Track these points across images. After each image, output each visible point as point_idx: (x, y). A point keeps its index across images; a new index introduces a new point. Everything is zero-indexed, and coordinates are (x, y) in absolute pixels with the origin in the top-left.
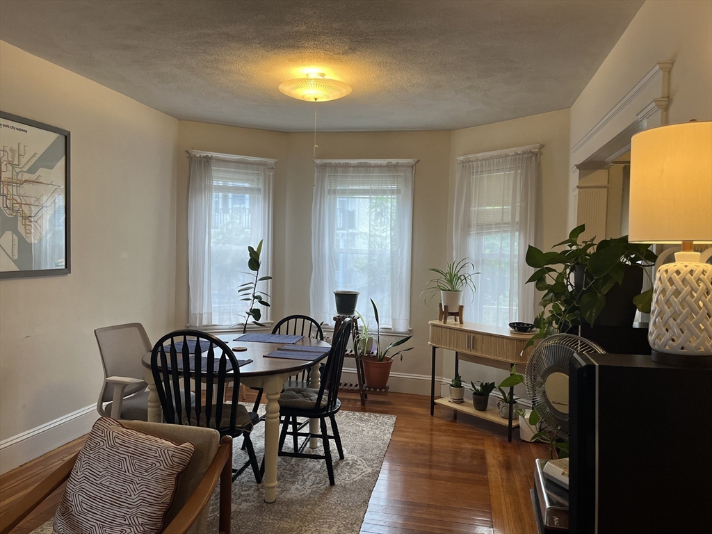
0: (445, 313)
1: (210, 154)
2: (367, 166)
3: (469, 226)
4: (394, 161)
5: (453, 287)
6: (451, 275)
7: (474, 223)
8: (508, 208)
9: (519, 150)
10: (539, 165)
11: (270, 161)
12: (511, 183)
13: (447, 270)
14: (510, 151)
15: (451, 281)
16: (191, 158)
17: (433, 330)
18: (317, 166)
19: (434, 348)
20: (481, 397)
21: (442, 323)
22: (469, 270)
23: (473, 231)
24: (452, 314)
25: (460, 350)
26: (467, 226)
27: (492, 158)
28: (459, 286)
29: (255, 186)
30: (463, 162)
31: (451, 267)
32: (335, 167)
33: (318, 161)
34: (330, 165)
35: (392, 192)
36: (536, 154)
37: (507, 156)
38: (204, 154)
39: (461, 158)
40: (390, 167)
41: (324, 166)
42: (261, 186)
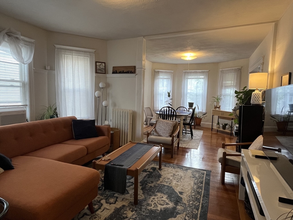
0: (216, 107)
1: (159, 70)
2: (197, 72)
3: (222, 86)
4: (203, 71)
5: (218, 101)
6: (217, 98)
7: (224, 85)
8: (233, 82)
9: (236, 68)
10: (241, 72)
11: (172, 71)
12: (234, 76)
13: (216, 97)
14: (234, 68)
15: (217, 100)
16: (155, 71)
17: (213, 111)
18: (183, 72)
19: (213, 115)
20: (224, 127)
21: (215, 110)
22: (222, 97)
23: (223, 87)
24: (217, 107)
25: (219, 116)
26: (222, 87)
27: (229, 70)
28: (219, 101)
29: (168, 77)
30: (221, 71)
31: (218, 96)
32: (188, 73)
33: (184, 71)
34: (187, 72)
35: (203, 78)
36: (240, 69)
37: (233, 69)
38: (158, 70)
39: (221, 70)
40: (202, 72)
41: (185, 72)
42: (170, 77)
